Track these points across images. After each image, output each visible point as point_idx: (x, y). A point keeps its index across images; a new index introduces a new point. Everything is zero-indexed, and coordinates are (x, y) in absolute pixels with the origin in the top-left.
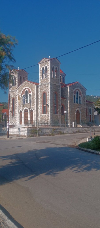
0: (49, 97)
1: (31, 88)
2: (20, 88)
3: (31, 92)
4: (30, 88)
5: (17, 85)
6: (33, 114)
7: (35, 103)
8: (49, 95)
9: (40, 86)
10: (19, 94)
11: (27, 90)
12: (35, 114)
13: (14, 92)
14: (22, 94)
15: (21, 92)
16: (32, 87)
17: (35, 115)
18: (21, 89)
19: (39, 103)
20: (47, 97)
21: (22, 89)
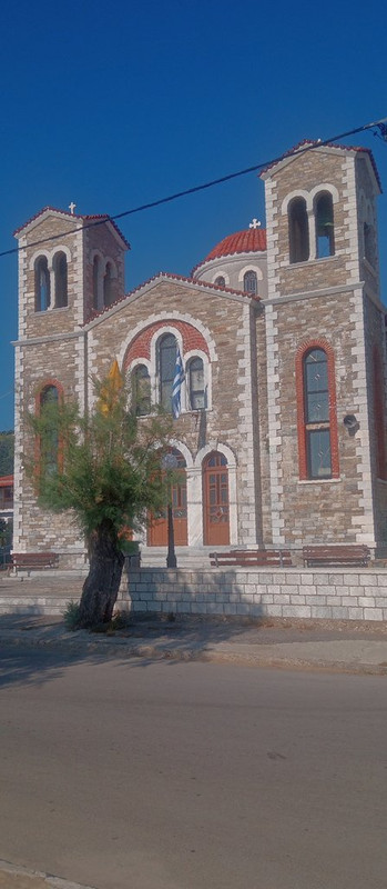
0: (354, 375)
1: (211, 319)
2: (113, 318)
3: (211, 345)
4: (196, 317)
5: (79, 304)
6: (232, 477)
7: (246, 412)
8: (355, 359)
9: (278, 305)
10: (100, 357)
11: (172, 330)
12: (250, 477)
13: (51, 343)
14: (126, 357)
15: (125, 345)
16: (211, 313)
17: (242, 485)
18: (122, 326)
19: (273, 409)
20: (341, 371)
21: (133, 324)
